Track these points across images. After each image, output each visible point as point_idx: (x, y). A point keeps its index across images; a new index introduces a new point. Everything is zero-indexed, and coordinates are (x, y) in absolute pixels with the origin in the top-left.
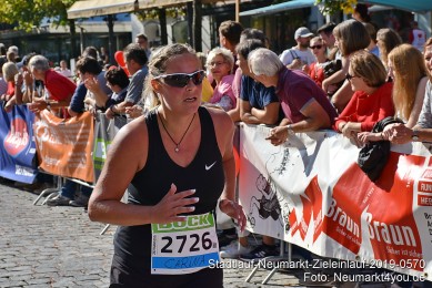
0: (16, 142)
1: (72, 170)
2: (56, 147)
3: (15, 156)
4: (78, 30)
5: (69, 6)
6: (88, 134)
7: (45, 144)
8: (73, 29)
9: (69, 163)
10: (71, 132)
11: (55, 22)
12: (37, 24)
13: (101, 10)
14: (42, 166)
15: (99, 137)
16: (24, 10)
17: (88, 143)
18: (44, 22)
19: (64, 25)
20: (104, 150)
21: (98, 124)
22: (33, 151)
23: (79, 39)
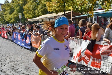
15: (42, 40)
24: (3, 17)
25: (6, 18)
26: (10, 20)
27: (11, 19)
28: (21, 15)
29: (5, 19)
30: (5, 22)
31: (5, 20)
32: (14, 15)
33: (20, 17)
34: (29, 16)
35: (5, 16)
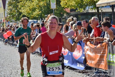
0: (77, 54)
1: (99, 65)
2: (93, 56)
3: (77, 59)
4: (100, 11)
5: (97, 2)
6: (105, 51)
7: (88, 55)
8: (98, 11)
9: (98, 62)
10: (99, 50)
11: (91, 8)
12: (84, 9)
13: (109, 3)
14: (87, 63)
15: (110, 52)
16: (80, 4)
17: (105, 55)
18: (87, 8)
19: (95, 9)
20: (111, 57)
21: (109, 47)
22: (84, 58)
23: (100, 14)
24: (16, 7)
25: (22, 8)
26: (31, 12)
27: (34, 10)
28: (55, 3)
29: (20, 11)
30: (21, 16)
31: (21, 13)
32: (39, 1)
33: (53, 6)
34: (70, 3)
35: (20, 5)
